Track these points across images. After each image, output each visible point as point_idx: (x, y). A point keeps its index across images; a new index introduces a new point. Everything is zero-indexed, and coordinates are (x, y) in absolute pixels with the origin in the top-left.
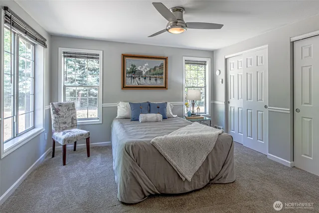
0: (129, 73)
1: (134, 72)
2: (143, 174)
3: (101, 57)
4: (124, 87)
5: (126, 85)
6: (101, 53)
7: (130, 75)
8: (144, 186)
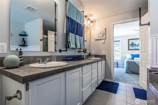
0: (131, 45)
1: (133, 44)
2: (131, 67)
3: (121, 41)
4: (129, 50)
5: (130, 49)
6: (121, 40)
7: (131, 46)
8: (131, 70)
